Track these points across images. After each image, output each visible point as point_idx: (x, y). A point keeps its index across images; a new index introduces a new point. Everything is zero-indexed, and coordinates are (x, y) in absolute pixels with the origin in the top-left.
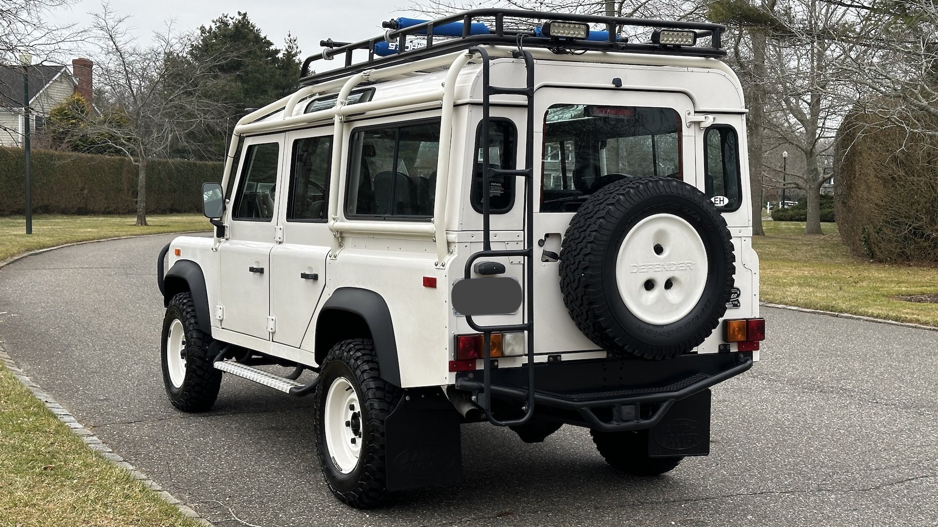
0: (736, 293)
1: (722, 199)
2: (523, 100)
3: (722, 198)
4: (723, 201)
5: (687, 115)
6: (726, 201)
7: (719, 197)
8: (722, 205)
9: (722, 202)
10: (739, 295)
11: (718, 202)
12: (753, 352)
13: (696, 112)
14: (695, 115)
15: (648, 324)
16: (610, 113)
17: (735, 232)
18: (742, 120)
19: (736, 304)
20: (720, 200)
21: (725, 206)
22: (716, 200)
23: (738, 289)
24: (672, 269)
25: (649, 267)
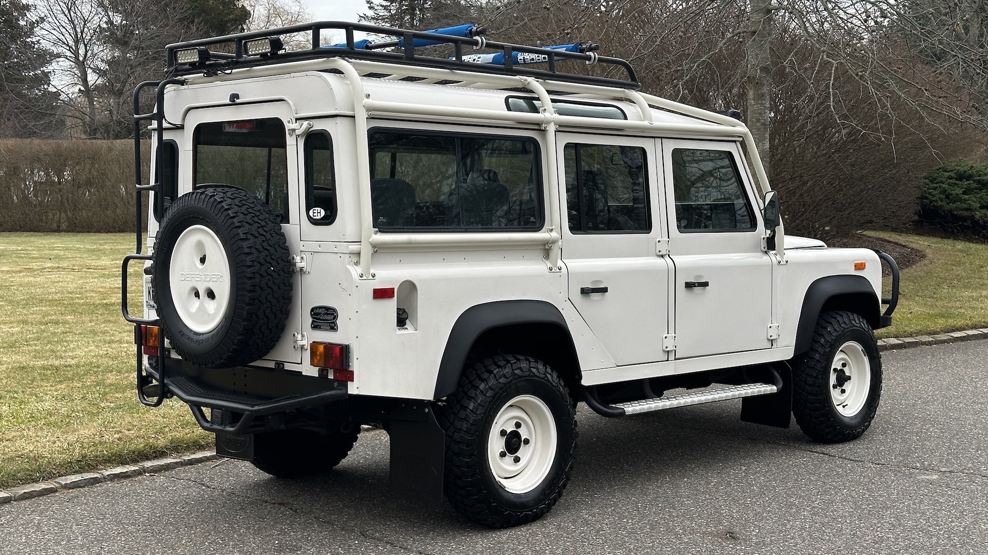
0: (334, 314)
1: (319, 211)
3: (319, 209)
4: (320, 213)
5: (288, 124)
6: (323, 213)
7: (316, 208)
8: (319, 217)
9: (319, 214)
10: (335, 317)
11: (316, 214)
12: (349, 382)
13: (297, 119)
14: (296, 122)
15: (191, 331)
16: (237, 127)
17: (331, 247)
18: (336, 123)
19: (333, 328)
20: (318, 213)
21: (322, 219)
22: (314, 211)
23: (334, 311)
24: (207, 280)
25: (193, 276)
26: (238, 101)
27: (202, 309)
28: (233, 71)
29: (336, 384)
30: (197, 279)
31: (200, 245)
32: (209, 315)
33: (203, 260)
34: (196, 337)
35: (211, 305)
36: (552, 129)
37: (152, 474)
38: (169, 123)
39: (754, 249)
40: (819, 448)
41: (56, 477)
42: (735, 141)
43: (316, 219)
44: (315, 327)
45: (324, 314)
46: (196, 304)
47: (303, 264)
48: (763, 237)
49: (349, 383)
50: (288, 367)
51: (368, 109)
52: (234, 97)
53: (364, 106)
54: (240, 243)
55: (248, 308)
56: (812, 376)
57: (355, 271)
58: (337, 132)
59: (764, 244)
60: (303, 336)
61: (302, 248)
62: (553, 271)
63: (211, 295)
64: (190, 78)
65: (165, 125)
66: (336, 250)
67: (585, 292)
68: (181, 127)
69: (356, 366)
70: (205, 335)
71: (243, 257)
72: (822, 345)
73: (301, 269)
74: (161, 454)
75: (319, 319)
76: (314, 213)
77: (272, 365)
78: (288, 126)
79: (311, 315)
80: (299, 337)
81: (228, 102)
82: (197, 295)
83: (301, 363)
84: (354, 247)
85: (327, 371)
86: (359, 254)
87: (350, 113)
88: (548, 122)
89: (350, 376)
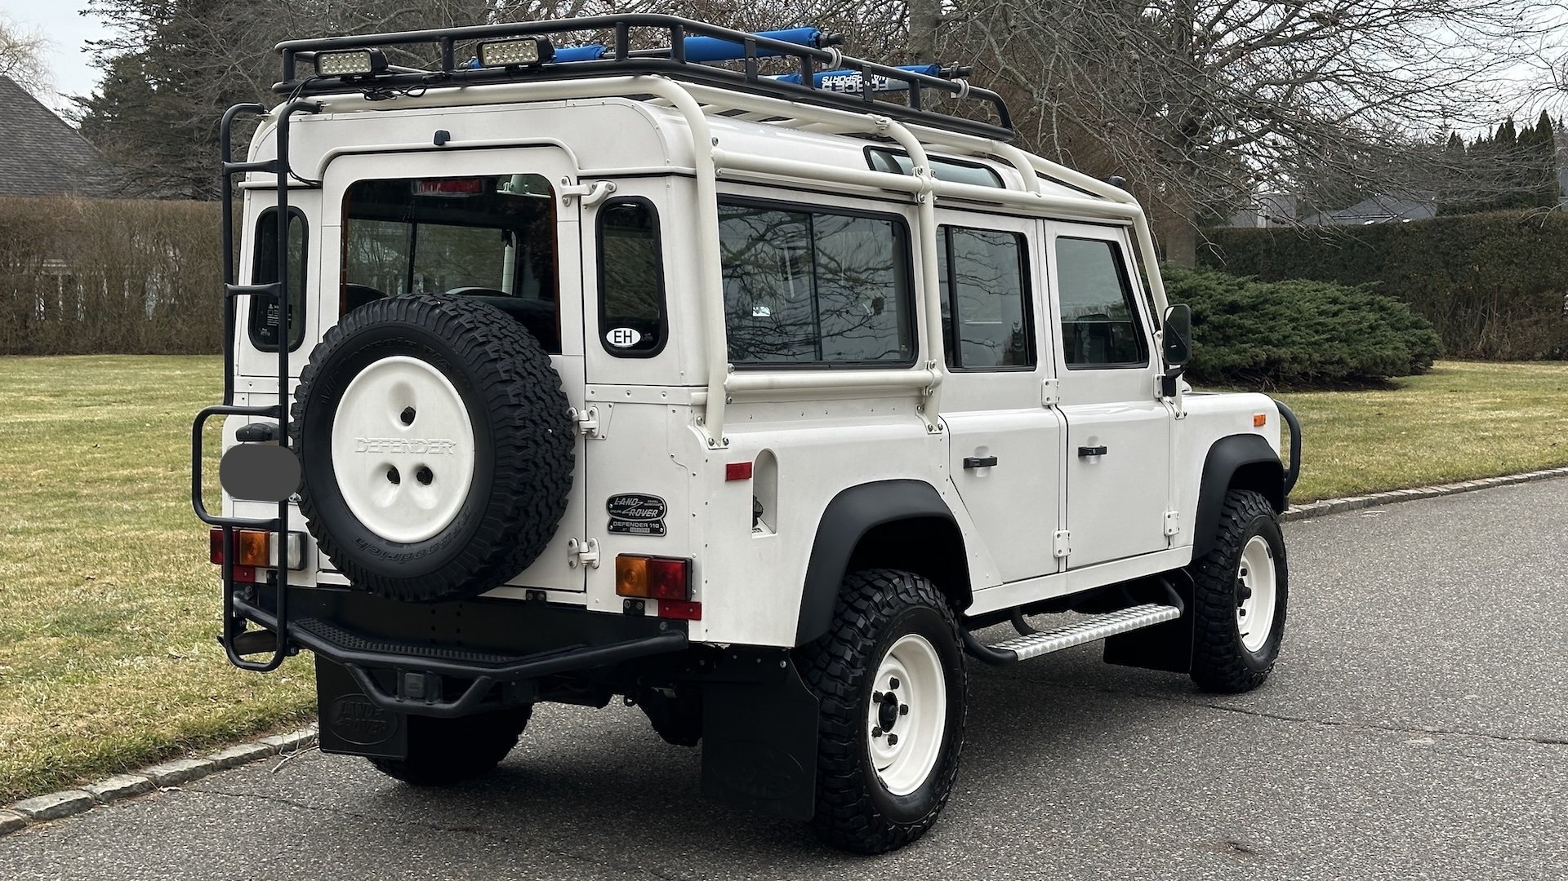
0: (658, 508)
1: (628, 334)
2: (272, 179)
3: (628, 330)
4: (630, 336)
5: (561, 185)
6: (636, 337)
7: (623, 329)
8: (628, 344)
9: (628, 339)
10: (660, 513)
11: (622, 339)
12: (690, 622)
13: (580, 178)
14: (578, 184)
15: (380, 538)
16: (441, 189)
17: (655, 394)
18: (668, 186)
19: (657, 530)
20: (625, 336)
21: (635, 346)
22: (618, 334)
23: (660, 501)
24: (419, 451)
25: (384, 444)
26: (448, 144)
27: (403, 502)
28: (428, 91)
29: (663, 626)
30: (395, 450)
31: (402, 390)
32: (422, 511)
33: (408, 416)
34: (393, 550)
35: (426, 495)
36: (929, 200)
37: (173, 788)
38: (298, 178)
39: (1146, 394)
40: (1222, 702)
41: (13, 802)
42: (1121, 226)
43: (620, 348)
44: (615, 528)
45: (637, 508)
46: (389, 493)
47: (592, 424)
48: (1156, 376)
49: (692, 624)
50: (553, 597)
51: (719, 164)
52: (442, 138)
53: (713, 158)
54: (500, 387)
55: (515, 498)
56: (1216, 590)
57: (703, 434)
58: (667, 200)
59: (1158, 388)
60: (591, 545)
61: (589, 396)
62: (933, 432)
63: (425, 475)
64: (328, 101)
65: (291, 181)
66: (664, 400)
67: (969, 464)
68: (316, 186)
69: (705, 592)
70: (413, 547)
71: (507, 411)
72: (1227, 542)
73: (590, 431)
74: (171, 753)
75: (626, 516)
76: (616, 336)
77: (520, 595)
78: (560, 191)
79: (609, 509)
80: (584, 546)
81: (431, 144)
82: (394, 476)
83: (585, 591)
84: (697, 395)
85: (644, 602)
86: (703, 407)
87: (688, 170)
88: (926, 191)
89: (696, 612)
